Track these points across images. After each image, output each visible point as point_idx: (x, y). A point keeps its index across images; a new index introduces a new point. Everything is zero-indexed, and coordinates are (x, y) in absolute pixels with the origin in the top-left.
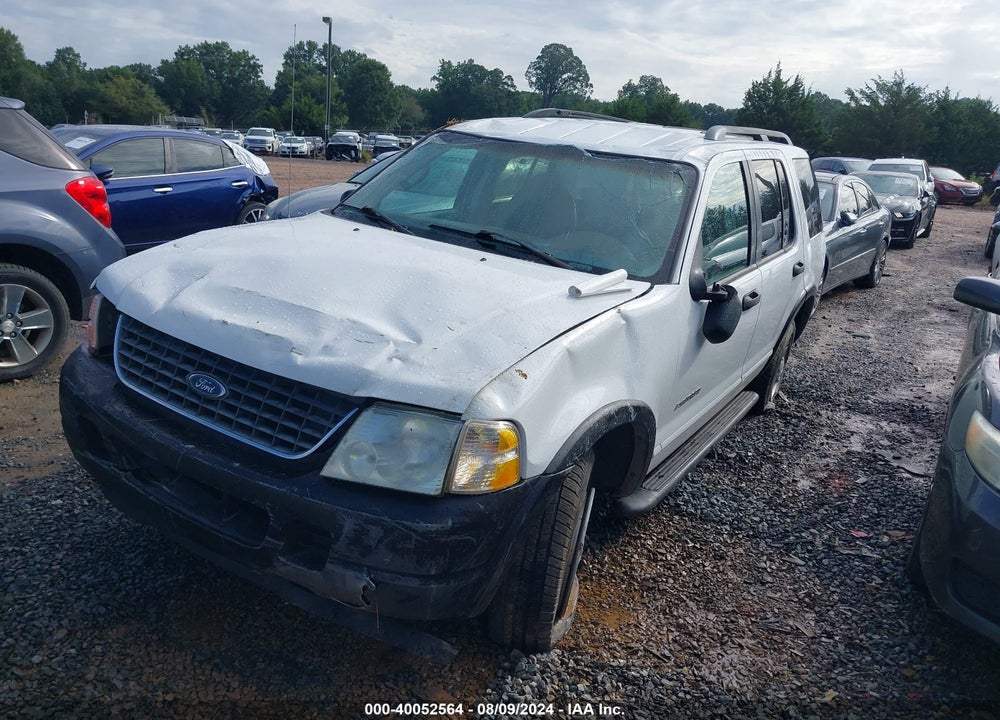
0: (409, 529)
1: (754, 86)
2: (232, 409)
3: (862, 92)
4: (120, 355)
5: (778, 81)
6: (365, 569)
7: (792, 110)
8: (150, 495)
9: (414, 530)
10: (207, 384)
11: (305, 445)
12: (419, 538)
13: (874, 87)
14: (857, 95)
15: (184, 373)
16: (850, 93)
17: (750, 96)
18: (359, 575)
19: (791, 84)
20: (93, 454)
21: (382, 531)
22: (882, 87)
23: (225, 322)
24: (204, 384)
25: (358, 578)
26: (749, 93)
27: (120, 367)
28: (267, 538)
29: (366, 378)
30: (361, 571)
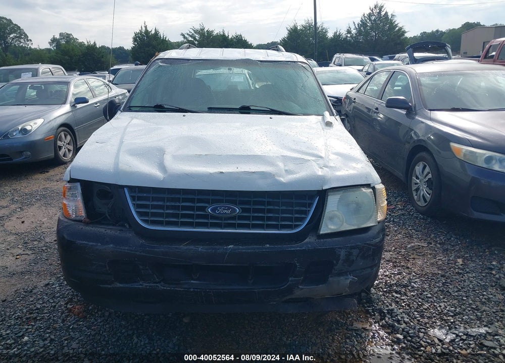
0: (370, 245)
1: (136, 35)
2: (247, 218)
3: (188, 34)
4: (138, 212)
5: (147, 32)
6: (348, 273)
7: (158, 45)
8: (190, 288)
9: (372, 245)
10: (224, 209)
11: (300, 223)
12: (374, 248)
13: (193, 32)
14: (186, 36)
15: (203, 209)
16: (183, 35)
17: (135, 40)
18: (347, 277)
19: (153, 32)
20: (120, 283)
21: (358, 250)
22: (196, 32)
23: (222, 172)
24: (224, 210)
25: (346, 279)
26: (134, 38)
27: (141, 220)
28: (290, 279)
29: (323, 179)
30: (347, 275)
